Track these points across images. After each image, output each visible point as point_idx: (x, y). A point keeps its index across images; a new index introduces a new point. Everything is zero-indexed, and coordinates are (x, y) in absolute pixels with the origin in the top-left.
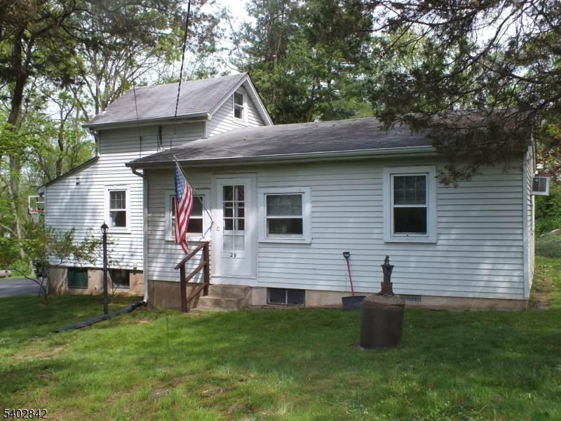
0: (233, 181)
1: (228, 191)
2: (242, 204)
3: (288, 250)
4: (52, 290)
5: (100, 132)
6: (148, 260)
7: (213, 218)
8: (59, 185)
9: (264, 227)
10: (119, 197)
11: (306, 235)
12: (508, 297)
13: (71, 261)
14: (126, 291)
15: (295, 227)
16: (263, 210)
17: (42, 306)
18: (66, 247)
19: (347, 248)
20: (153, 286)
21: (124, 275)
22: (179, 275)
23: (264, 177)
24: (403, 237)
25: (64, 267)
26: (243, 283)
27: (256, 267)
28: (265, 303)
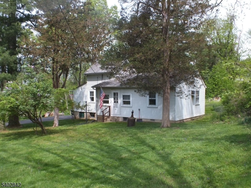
0: (116, 92)
1: (115, 94)
2: (117, 97)
3: (127, 108)
4: (75, 118)
5: (87, 75)
6: (97, 110)
7: (111, 100)
8: (77, 90)
9: (122, 103)
10: (92, 93)
11: (131, 105)
12: (172, 120)
13: (80, 110)
14: (94, 118)
15: (128, 103)
16: (122, 99)
17: (73, 121)
18: (78, 107)
19: (139, 108)
20: (98, 117)
21: (93, 114)
22: (102, 114)
23: (122, 91)
24: (151, 106)
25: (78, 112)
26: (118, 116)
27: (120, 112)
28: (122, 120)
